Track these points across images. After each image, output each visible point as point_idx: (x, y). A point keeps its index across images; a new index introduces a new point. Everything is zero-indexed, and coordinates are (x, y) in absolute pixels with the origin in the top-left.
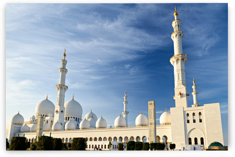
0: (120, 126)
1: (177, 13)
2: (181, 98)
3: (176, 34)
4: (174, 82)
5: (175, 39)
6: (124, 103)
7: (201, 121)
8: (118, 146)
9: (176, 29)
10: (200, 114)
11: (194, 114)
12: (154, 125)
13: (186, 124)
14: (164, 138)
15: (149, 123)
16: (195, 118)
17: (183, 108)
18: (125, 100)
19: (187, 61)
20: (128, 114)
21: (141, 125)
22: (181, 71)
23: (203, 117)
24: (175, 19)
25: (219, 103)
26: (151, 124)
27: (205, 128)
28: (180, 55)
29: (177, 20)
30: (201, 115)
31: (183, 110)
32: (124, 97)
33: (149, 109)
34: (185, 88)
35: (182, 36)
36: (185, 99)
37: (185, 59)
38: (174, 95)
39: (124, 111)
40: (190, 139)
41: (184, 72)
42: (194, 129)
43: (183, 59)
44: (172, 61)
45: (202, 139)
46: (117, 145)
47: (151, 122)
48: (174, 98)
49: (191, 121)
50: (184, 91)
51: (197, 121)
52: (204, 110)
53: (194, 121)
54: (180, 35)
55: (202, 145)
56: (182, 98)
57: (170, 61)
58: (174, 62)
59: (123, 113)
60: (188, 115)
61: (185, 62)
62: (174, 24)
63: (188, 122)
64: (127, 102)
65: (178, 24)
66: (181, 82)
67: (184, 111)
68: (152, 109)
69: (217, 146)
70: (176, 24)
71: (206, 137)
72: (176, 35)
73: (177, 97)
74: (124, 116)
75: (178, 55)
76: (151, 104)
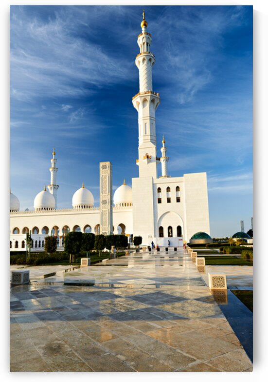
0: (45, 209)
1: (145, 22)
2: (148, 163)
3: (143, 57)
4: (138, 136)
5: (141, 65)
6: (51, 170)
7: (178, 200)
8: (45, 243)
9: (143, 49)
10: (178, 188)
11: (168, 189)
12: (109, 204)
13: (155, 204)
14: (120, 227)
15: (101, 201)
16: (170, 195)
17: (153, 179)
18: (53, 166)
19: (159, 104)
20: (57, 188)
21: (82, 206)
22: (150, 119)
23: (181, 194)
24: (143, 32)
25: (205, 173)
26: (104, 202)
27: (185, 212)
28: (149, 93)
29: (145, 34)
30: (179, 190)
31: (153, 182)
32: (52, 161)
33: (101, 176)
34: (155, 148)
35: (152, 62)
36: (154, 164)
37: (157, 101)
38: (138, 159)
39: (52, 183)
40: (161, 229)
41: (154, 122)
42: (169, 212)
43: (152, 101)
44: (136, 101)
45: (179, 228)
46: (43, 242)
47: (104, 199)
48: (137, 164)
49: (164, 200)
50: (153, 153)
51: (174, 200)
52: (184, 183)
53: (169, 201)
54: (150, 60)
55: (180, 238)
56: (150, 164)
57: (133, 101)
59: (49, 187)
60: (159, 190)
61: (157, 106)
62: (141, 40)
63: (160, 201)
64: (56, 169)
65: (148, 42)
67: (153, 184)
68: (106, 176)
69: (202, 238)
71: (185, 225)
72: (144, 60)
73: (141, 162)
74: (51, 192)
75: (145, 93)
76: (104, 167)
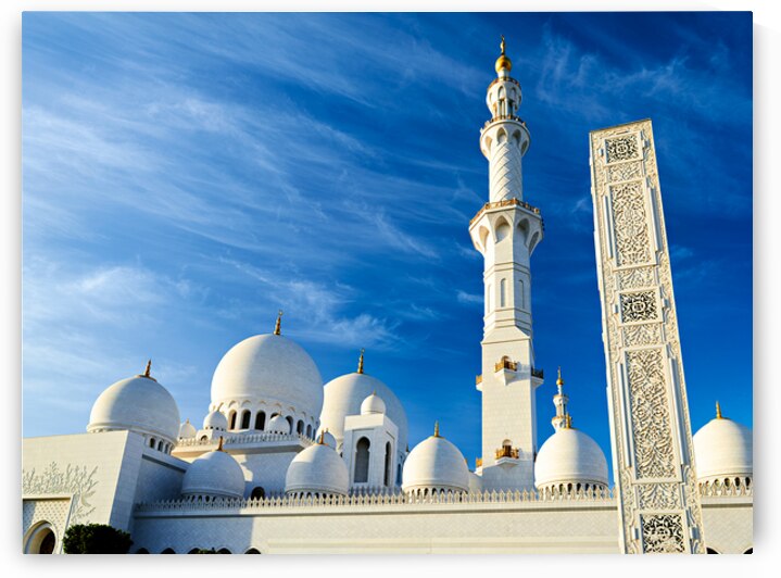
58: (488, 232)
66: (513, 317)
70: (503, 93)
